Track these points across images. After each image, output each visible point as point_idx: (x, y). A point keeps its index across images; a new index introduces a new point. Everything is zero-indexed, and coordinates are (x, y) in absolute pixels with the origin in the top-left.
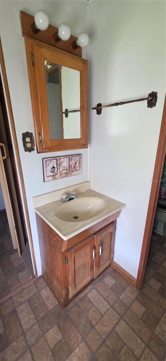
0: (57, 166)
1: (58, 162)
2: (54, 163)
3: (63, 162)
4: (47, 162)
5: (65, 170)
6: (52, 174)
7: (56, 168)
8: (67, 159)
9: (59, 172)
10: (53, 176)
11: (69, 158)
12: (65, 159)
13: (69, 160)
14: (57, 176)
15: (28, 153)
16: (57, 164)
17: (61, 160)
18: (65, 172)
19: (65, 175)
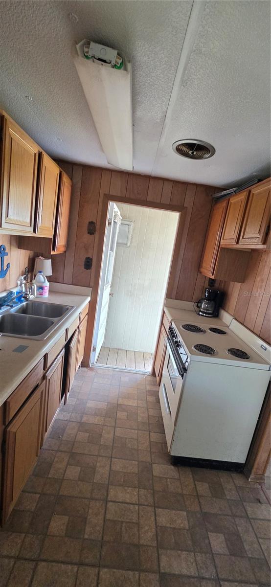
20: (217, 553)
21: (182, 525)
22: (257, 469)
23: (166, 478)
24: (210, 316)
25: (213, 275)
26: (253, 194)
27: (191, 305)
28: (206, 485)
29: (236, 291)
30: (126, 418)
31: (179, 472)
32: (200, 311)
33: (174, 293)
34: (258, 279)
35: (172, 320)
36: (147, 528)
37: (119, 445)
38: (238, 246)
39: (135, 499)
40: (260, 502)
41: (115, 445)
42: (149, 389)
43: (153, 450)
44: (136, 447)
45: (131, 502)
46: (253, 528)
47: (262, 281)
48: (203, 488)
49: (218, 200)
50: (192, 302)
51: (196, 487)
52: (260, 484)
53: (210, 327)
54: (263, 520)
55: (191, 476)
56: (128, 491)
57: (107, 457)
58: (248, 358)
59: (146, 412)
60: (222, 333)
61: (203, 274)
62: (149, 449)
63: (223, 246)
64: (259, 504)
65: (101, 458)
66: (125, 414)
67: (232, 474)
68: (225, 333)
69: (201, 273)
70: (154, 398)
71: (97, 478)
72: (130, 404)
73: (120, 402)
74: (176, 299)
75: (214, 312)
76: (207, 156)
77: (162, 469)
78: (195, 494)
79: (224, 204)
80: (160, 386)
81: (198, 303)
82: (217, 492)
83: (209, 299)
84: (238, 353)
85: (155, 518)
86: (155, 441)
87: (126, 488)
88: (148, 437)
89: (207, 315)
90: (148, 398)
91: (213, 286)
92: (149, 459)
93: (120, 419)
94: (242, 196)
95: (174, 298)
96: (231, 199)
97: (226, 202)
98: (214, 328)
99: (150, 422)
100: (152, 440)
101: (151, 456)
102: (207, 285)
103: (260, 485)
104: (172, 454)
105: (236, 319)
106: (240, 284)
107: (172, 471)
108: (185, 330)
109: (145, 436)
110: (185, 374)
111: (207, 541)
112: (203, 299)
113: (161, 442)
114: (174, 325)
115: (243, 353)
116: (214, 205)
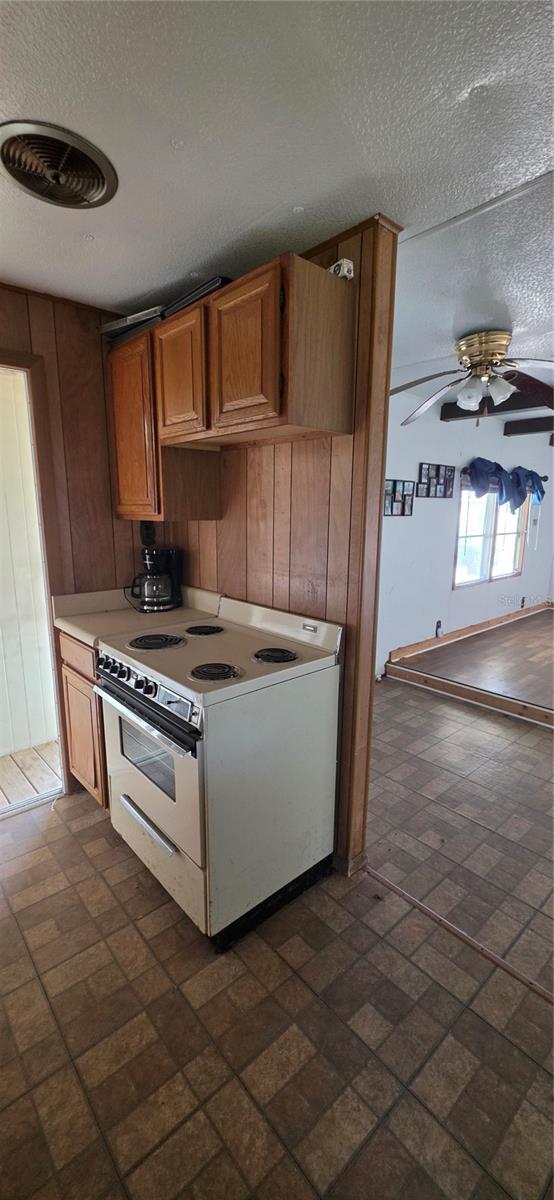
20: (379, 1042)
21: (303, 1056)
22: (355, 846)
23: (225, 991)
24: (167, 607)
25: (159, 513)
26: (219, 312)
27: (117, 597)
28: (297, 940)
29: (208, 540)
30: (58, 933)
31: (240, 958)
32: (144, 603)
33: (70, 578)
34: (254, 502)
35: (96, 643)
36: (246, 1137)
37: (77, 1012)
38: (212, 433)
39: (186, 1103)
40: (379, 898)
41: (64, 1020)
42: (80, 828)
43: (164, 956)
44: (121, 982)
45: (182, 1119)
46: (397, 950)
47: (263, 504)
48: (296, 950)
49: (115, 339)
50: (116, 588)
51: (284, 960)
52: (364, 869)
53: (187, 628)
54: (398, 923)
55: (264, 947)
56: (161, 1099)
57: (58, 1070)
58: (295, 659)
59: (102, 884)
60: (213, 633)
61: (126, 518)
62: (154, 962)
63: (168, 443)
64: (381, 902)
65: (42, 1088)
66: (50, 924)
67: (322, 886)
68: (222, 630)
69: (119, 516)
70: (103, 840)
71: (61, 1151)
72: (50, 890)
73: (18, 903)
74: (78, 590)
75: (172, 596)
76: (98, 196)
77: (204, 982)
78: (289, 973)
79: (142, 346)
80: (107, 805)
81: (134, 585)
82: (318, 935)
83: (155, 571)
84: (276, 655)
85: (251, 1097)
86: (155, 934)
87: (152, 1098)
88: (136, 937)
89: (161, 608)
90: (88, 852)
91: (154, 542)
92: (167, 984)
93: (43, 946)
94: (191, 320)
95: (73, 589)
96: (157, 332)
97: (144, 339)
98: (196, 628)
99: (122, 900)
100: (148, 936)
101: (168, 974)
102: (139, 544)
103: (364, 871)
104: (214, 931)
105: (226, 596)
106: (214, 522)
107: (225, 967)
108: (145, 651)
109: (128, 938)
110: (198, 743)
111: (354, 1041)
112: (142, 576)
113: (170, 925)
114: (105, 651)
115: (283, 651)
116: (109, 352)
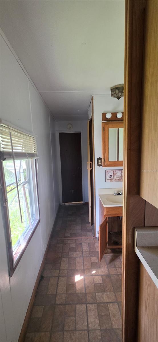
0: (113, 175)
1: (114, 173)
2: (112, 173)
3: (117, 173)
4: (108, 172)
5: (118, 177)
6: (110, 178)
7: (113, 176)
8: (120, 172)
9: (114, 178)
10: (110, 180)
11: (122, 171)
12: (118, 171)
13: (122, 172)
14: (113, 180)
15: (99, 167)
16: (113, 173)
17: (116, 172)
18: (118, 178)
19: (118, 180)
